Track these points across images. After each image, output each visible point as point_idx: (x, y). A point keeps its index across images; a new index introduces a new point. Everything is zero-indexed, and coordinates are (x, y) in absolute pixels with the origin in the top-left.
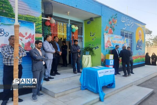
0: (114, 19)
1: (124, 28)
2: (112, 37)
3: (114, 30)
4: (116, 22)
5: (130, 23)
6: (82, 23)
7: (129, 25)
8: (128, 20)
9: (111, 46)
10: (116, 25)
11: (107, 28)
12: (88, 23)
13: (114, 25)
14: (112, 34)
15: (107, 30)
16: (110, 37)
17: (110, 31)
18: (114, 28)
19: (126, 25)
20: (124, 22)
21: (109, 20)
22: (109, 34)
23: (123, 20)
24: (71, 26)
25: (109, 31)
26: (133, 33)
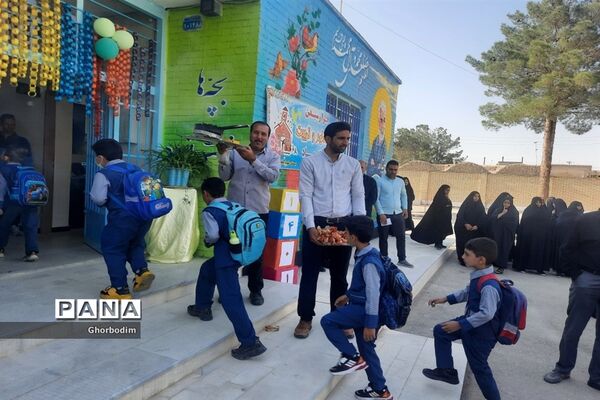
0: (310, 30)
1: (340, 81)
2: (296, 112)
3: (306, 81)
4: (314, 49)
5: (359, 67)
6: (155, 21)
7: (355, 73)
8: (354, 49)
9: (292, 152)
10: (315, 63)
11: (281, 64)
12: (189, 25)
13: (305, 58)
14: (297, 96)
15: (280, 78)
16: (291, 109)
17: (292, 82)
18: (304, 74)
19: (345, 70)
20: (340, 54)
21: (291, 32)
22: (285, 96)
23: (338, 46)
24: (89, 22)
25: (288, 83)
26: (363, 107)
